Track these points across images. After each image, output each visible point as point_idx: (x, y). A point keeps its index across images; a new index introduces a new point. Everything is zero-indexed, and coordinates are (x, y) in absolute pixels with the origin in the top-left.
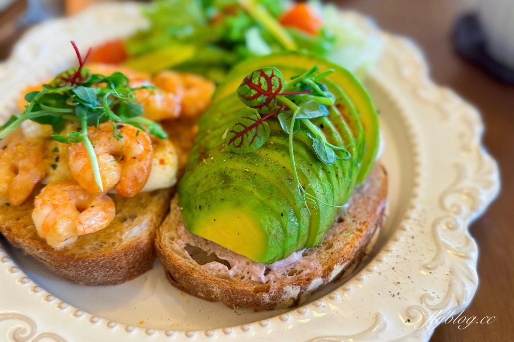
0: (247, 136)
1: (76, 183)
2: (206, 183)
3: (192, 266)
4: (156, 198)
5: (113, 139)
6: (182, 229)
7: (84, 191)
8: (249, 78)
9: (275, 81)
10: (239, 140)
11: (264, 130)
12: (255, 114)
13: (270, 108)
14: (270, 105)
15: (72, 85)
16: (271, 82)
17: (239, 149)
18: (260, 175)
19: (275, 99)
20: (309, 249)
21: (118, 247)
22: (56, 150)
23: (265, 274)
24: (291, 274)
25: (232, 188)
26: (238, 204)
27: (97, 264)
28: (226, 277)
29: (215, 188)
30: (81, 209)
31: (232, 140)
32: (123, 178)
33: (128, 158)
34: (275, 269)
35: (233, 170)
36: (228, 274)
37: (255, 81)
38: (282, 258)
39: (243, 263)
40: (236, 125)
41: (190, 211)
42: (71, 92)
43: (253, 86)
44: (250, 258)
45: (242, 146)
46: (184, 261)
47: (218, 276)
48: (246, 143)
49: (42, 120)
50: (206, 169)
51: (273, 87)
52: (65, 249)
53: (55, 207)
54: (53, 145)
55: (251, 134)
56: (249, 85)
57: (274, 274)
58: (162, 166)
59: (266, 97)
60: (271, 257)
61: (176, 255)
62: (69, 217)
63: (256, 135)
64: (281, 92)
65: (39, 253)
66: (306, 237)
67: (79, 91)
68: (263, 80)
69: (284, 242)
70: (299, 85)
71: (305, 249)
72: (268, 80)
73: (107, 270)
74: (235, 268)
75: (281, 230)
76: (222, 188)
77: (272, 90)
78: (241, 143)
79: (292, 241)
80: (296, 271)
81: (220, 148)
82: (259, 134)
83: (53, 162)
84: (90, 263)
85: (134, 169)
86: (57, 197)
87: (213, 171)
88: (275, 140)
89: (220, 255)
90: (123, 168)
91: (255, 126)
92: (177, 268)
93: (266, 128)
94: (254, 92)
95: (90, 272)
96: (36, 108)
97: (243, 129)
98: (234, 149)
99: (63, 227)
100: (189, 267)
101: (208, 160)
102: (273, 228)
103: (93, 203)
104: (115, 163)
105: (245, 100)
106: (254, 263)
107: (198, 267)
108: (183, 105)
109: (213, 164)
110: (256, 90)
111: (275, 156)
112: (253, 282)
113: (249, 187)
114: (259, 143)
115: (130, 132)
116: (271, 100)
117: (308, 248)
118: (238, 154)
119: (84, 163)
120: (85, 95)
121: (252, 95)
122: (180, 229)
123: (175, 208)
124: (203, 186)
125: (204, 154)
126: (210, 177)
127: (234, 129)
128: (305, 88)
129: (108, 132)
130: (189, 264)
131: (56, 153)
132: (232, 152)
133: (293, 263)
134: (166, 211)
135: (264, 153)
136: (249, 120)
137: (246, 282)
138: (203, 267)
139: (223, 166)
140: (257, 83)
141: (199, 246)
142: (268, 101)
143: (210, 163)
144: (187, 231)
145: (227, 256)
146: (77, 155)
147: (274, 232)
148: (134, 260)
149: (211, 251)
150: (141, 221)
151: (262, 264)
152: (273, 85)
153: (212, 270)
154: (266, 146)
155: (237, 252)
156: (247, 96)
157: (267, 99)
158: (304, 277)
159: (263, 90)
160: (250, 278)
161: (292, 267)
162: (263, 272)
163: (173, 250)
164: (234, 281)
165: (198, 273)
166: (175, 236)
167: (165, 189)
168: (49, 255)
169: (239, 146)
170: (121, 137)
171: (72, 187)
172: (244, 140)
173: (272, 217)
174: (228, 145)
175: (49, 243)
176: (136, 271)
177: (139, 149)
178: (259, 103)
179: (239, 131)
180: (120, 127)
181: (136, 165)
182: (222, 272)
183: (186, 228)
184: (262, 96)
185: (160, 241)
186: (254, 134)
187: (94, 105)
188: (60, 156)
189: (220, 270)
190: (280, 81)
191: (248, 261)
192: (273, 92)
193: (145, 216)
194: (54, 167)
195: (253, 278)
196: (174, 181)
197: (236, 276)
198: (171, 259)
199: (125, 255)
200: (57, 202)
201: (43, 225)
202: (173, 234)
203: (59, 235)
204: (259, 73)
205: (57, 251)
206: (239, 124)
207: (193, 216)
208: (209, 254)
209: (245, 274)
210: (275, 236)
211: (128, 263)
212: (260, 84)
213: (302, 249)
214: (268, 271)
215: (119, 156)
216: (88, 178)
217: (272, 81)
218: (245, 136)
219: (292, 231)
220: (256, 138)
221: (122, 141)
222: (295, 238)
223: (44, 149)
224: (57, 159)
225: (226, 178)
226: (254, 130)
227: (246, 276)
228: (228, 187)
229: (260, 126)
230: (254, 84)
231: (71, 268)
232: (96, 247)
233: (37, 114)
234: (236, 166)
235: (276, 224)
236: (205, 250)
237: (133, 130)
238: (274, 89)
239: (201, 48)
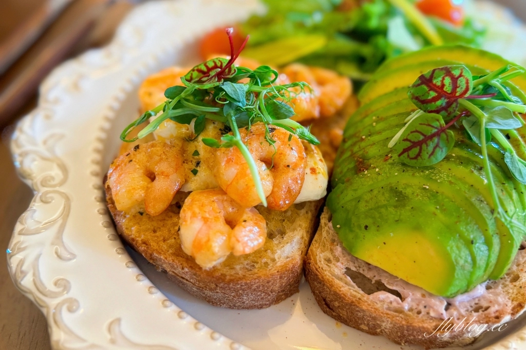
0: (427, 146)
1: (223, 192)
2: (371, 199)
3: (359, 296)
4: (303, 211)
5: (265, 144)
6: (338, 250)
7: (232, 202)
8: (428, 77)
9: (462, 83)
10: (416, 151)
11: (447, 140)
12: (438, 120)
13: (449, 114)
14: (450, 109)
15: (219, 80)
16: (456, 83)
17: (414, 161)
18: (443, 194)
19: (457, 103)
20: (492, 281)
21: (273, 269)
22: (196, 153)
23: (447, 309)
24: (476, 310)
25: (408, 208)
26: (417, 228)
27: (250, 288)
28: (400, 311)
29: (385, 206)
30: (231, 223)
31: (406, 150)
32: (276, 189)
33: (281, 166)
34: (457, 303)
35: (407, 186)
36: (403, 308)
37: (437, 81)
38: (466, 291)
39: (418, 295)
40: (412, 132)
41: (351, 231)
42: (219, 89)
43: (433, 87)
44: (427, 290)
45: (419, 158)
46: (349, 289)
47: (389, 309)
48: (425, 155)
49: (183, 120)
50: (371, 182)
51: (458, 90)
52: (215, 269)
53: (205, 220)
54: (191, 148)
55: (431, 145)
56: (428, 86)
57: (456, 309)
58: (314, 176)
59: (446, 100)
60: (453, 290)
61: (337, 281)
62: (222, 234)
63: (437, 146)
64: (467, 95)
65: (185, 272)
66: (493, 267)
67: (228, 87)
68: (448, 81)
69: (472, 273)
71: (488, 281)
72: (455, 80)
73: (259, 294)
74: (409, 300)
75: (469, 259)
76: (396, 207)
77: (456, 93)
78: (419, 155)
79: (479, 273)
80: (481, 307)
81: (386, 158)
82: (441, 145)
83: (193, 167)
84: (242, 286)
85: (288, 179)
86: (208, 208)
87: (382, 184)
89: (388, 283)
90: (275, 177)
91: (437, 134)
92: (338, 296)
93: (449, 138)
94: (433, 94)
95: (240, 296)
96: (178, 106)
97: (421, 138)
98: (407, 161)
99: (216, 244)
100: (355, 297)
101: (370, 171)
102: (461, 258)
103: (245, 217)
104: (268, 172)
105: (419, 103)
106: (431, 295)
107: (366, 297)
108: (321, 104)
109: (380, 177)
110: (436, 91)
111: (461, 171)
112: (432, 318)
113: (432, 208)
114: (440, 155)
115: (282, 136)
116: (452, 104)
118: (412, 167)
119: (236, 171)
120: (235, 91)
121: (430, 98)
122: (336, 249)
123: (326, 224)
124: (367, 202)
125: (361, 165)
126: (375, 192)
127: (409, 138)
129: (259, 135)
130: (355, 293)
131: (196, 157)
132: (404, 164)
133: (477, 297)
134: (315, 227)
135: (446, 166)
136: (430, 128)
137: (424, 318)
138: (371, 297)
139: (393, 181)
140: (439, 84)
141: (361, 272)
142: (449, 105)
143: (374, 176)
144: (344, 252)
145: (397, 285)
146: (229, 161)
147: (461, 262)
148: (287, 283)
149: (377, 278)
150: (292, 238)
151: (441, 298)
152: (458, 87)
153: (383, 301)
154: (447, 158)
155: (411, 282)
156: (423, 98)
157: (447, 103)
158: (493, 315)
159: (446, 92)
160: (428, 313)
161: (477, 302)
162: (444, 307)
163: (333, 275)
164: (409, 316)
165: (366, 304)
166: (332, 258)
167: (310, 202)
168: (195, 274)
169: (416, 158)
170: (274, 142)
171: (220, 197)
172: (423, 151)
173: (460, 245)
174: (400, 155)
175: (198, 261)
177: (292, 155)
178: (437, 107)
179: (416, 140)
180: (273, 130)
181: (290, 175)
182: (395, 305)
183: (344, 249)
184: (443, 98)
185: (316, 264)
186: (434, 145)
187: (243, 104)
188: (202, 162)
189: (391, 303)
190: (467, 83)
191: (424, 292)
192: (458, 94)
193: (296, 232)
194: (195, 172)
195: (432, 314)
196: (325, 193)
197: (411, 310)
198: (332, 286)
199: (281, 278)
200: (207, 215)
201: (194, 241)
202: (328, 254)
203: (214, 254)
204: (444, 72)
205: (206, 271)
206: (417, 131)
207: (356, 237)
208: (373, 282)
209: (421, 308)
210: (463, 268)
211: (281, 287)
212: (443, 85)
213: (485, 281)
214: (449, 306)
215: (271, 163)
216: (242, 187)
217: (459, 82)
218: (424, 146)
219: (481, 262)
220: (438, 149)
221: (275, 147)
222: (483, 269)
223: (183, 151)
224: (198, 164)
225: (399, 197)
226: (436, 140)
227: (424, 311)
228: (404, 206)
229: (443, 135)
230: (435, 85)
231: (218, 291)
232: (247, 267)
233: (179, 112)
234: (411, 182)
235: (465, 253)
236: (369, 277)
237: (285, 134)
238: (459, 91)
239: (330, 37)
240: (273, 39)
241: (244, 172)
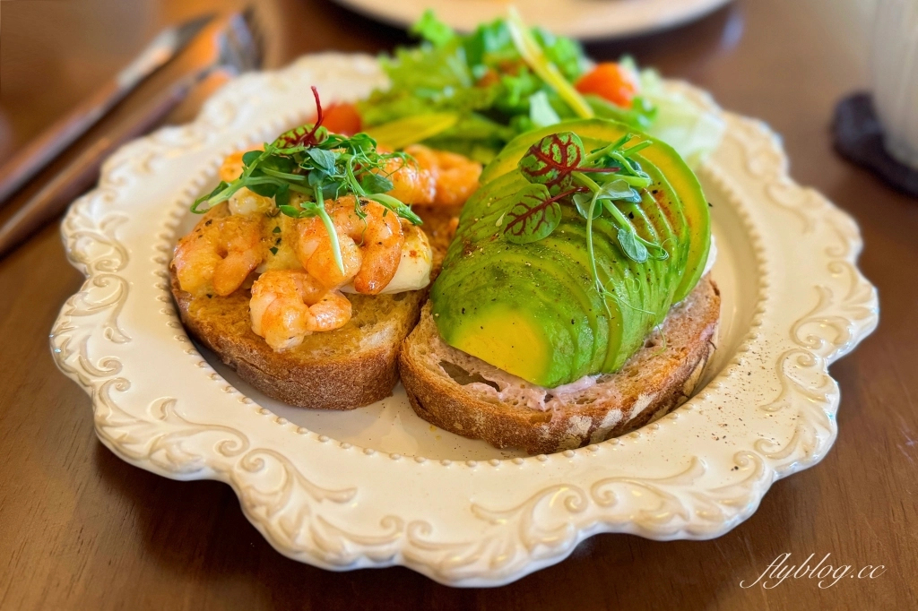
0: (531, 219)
1: (305, 271)
2: (472, 281)
3: (450, 385)
4: (402, 303)
5: (355, 218)
6: (436, 342)
7: (314, 282)
8: (537, 146)
9: (572, 151)
10: (520, 225)
11: (554, 213)
12: (543, 191)
13: (562, 188)
14: (563, 183)
15: (305, 145)
16: (566, 151)
17: (519, 237)
18: (545, 271)
19: (570, 175)
20: (606, 375)
21: (354, 355)
22: (278, 230)
23: (546, 401)
24: (581, 402)
25: (507, 287)
26: (515, 306)
27: (327, 375)
28: (494, 401)
29: (485, 287)
30: (309, 304)
31: (510, 226)
32: (364, 269)
33: (372, 243)
34: (559, 395)
35: (509, 264)
36: (497, 398)
37: (546, 150)
38: (570, 381)
39: (517, 386)
40: (516, 205)
41: (449, 317)
42: (304, 155)
43: (541, 157)
44: (527, 379)
45: (523, 233)
46: (442, 380)
47: (483, 399)
48: (529, 230)
49: (261, 190)
50: (473, 263)
51: (569, 159)
52: (288, 352)
53: (279, 296)
54: (273, 224)
55: (536, 218)
56: (537, 155)
57: (558, 400)
58: (413, 259)
59: (558, 173)
60: (555, 379)
61: (427, 371)
62: (297, 310)
63: (543, 219)
64: (578, 166)
65: (253, 355)
66: (603, 357)
67: (315, 154)
68: (556, 148)
69: (573, 359)
70: (602, 160)
71: (600, 375)
72: (563, 148)
73: (338, 384)
74: (506, 391)
75: (570, 342)
76: (495, 287)
77: (567, 163)
78: (523, 229)
79: (583, 360)
80: (587, 400)
81: (493, 237)
82: (547, 219)
83: (273, 245)
84: (317, 371)
85: (379, 258)
86: (283, 284)
87: (486, 264)
88: (567, 228)
89: (487, 375)
90: (364, 256)
91: (543, 207)
92: (428, 387)
93: (556, 211)
94: (542, 165)
95: (316, 386)
96: (258, 172)
97: (525, 211)
98: (512, 238)
99: (290, 319)
100: (446, 386)
101: (475, 252)
102: (560, 339)
103: (326, 297)
104: (356, 248)
105: (529, 176)
106: (531, 385)
107: (457, 387)
108: (439, 189)
109: (483, 257)
110: (545, 162)
111: (567, 248)
112: (529, 409)
113: (531, 285)
114: (546, 230)
115: (376, 211)
116: (564, 176)
117: (605, 372)
118: (517, 245)
119: (317, 244)
120: (323, 158)
121: (539, 169)
122: (434, 342)
123: (426, 317)
124: (467, 284)
125: (469, 246)
126: (477, 274)
127: (513, 212)
128: (611, 164)
129: (349, 208)
130: (446, 383)
131: (277, 234)
132: (509, 242)
133: (584, 390)
134: (415, 321)
135: (551, 243)
136: (534, 200)
137: (520, 409)
138: (463, 387)
139: (496, 260)
140: (547, 152)
141: (459, 364)
142: (561, 177)
143: (478, 256)
144: (442, 344)
145: (496, 377)
146: (309, 233)
147: (560, 344)
148: (373, 375)
149: (475, 371)
150: (383, 327)
151: (542, 389)
152: (569, 157)
153: (477, 391)
154: (554, 235)
155: (511, 371)
156: (532, 170)
157: (559, 175)
158: (598, 407)
159: (555, 162)
160: (525, 405)
161: (582, 394)
162: (543, 397)
163: (423, 363)
164: (504, 406)
165: (457, 393)
166: (427, 349)
167: (414, 292)
168: (265, 358)
169: (519, 234)
170: (365, 215)
171: (299, 275)
172: (527, 226)
173: (559, 325)
174: (505, 232)
175: (267, 341)
176: (372, 393)
177: (386, 232)
178: (548, 180)
179: (520, 214)
180: (364, 203)
181: (382, 253)
182: (489, 395)
183: (442, 341)
184: (554, 170)
185: (408, 354)
186: (539, 218)
187: (333, 172)
188: (283, 238)
189: (486, 393)
190: (578, 152)
191: (523, 383)
192: (569, 165)
193: (388, 322)
194: (274, 251)
195: (529, 404)
196: (427, 282)
197: (507, 400)
198: (421, 375)
199: (363, 366)
200: (282, 291)
201: (264, 316)
202: (424, 346)
203: (285, 329)
204: (552, 139)
205: (277, 353)
206: (521, 204)
207: (453, 323)
208: (471, 374)
209: (519, 399)
210: (562, 350)
211: (365, 378)
212: (552, 154)
213: (595, 374)
214: (549, 398)
215: (361, 241)
216: (323, 262)
217: (568, 150)
218: (528, 220)
219: (585, 346)
220: (543, 223)
221: (366, 220)
222: (588, 356)
223: (262, 227)
224: (279, 241)
225: (499, 275)
226: (540, 213)
227: (521, 402)
228: (503, 285)
229: (549, 208)
230: (543, 154)
231: (291, 379)
232: (326, 353)
233: (258, 180)
234: (516, 259)
235: (564, 334)
236: (466, 369)
237: (380, 208)
238: (570, 162)
239: (463, 117)
240: (395, 118)
241: (326, 244)
